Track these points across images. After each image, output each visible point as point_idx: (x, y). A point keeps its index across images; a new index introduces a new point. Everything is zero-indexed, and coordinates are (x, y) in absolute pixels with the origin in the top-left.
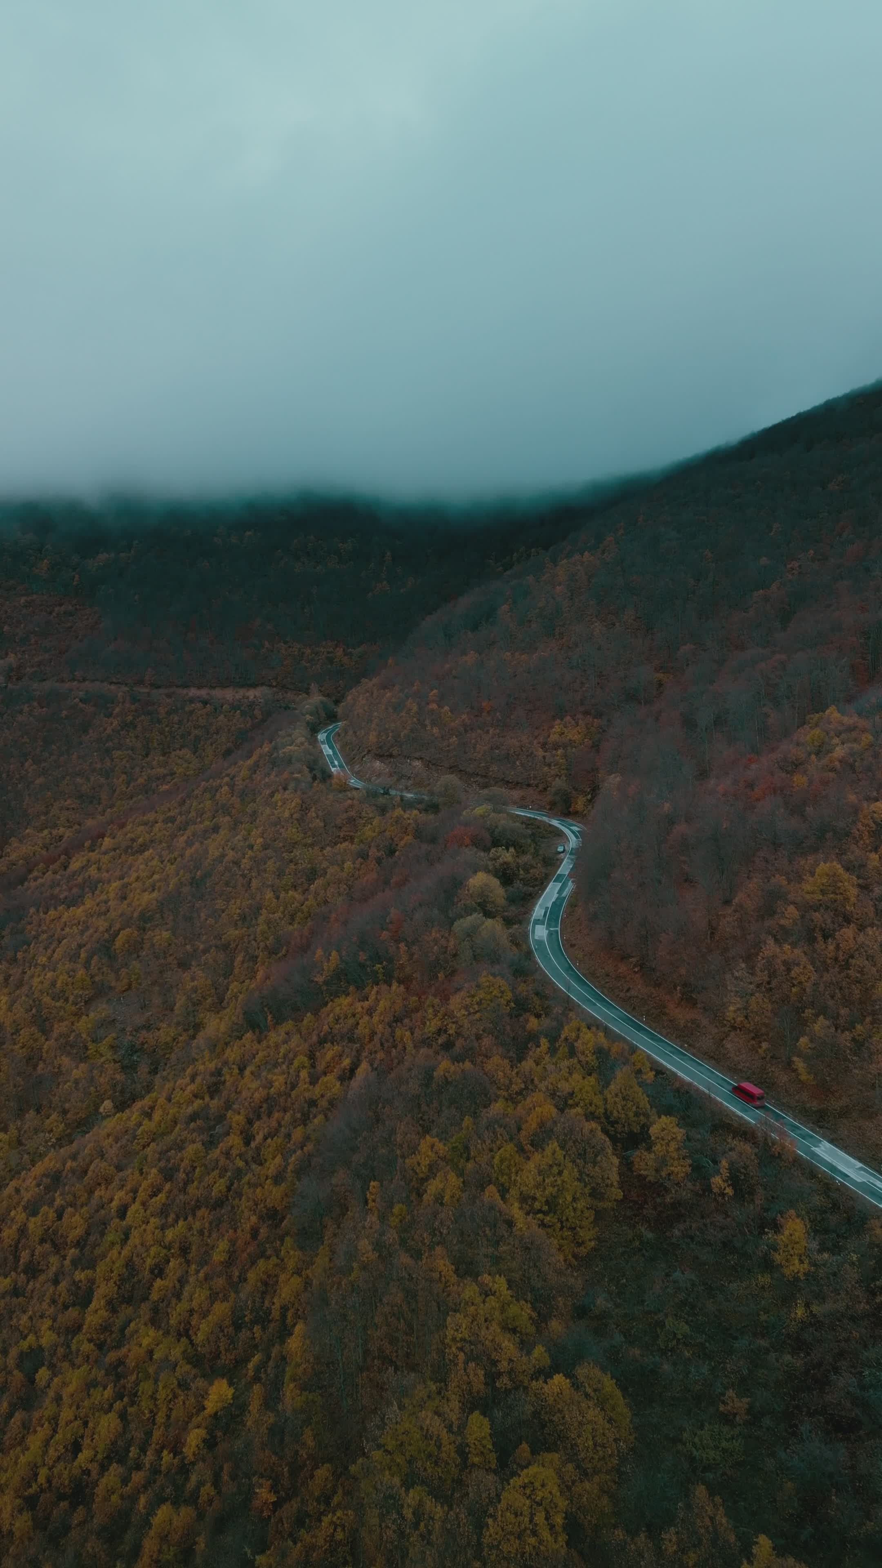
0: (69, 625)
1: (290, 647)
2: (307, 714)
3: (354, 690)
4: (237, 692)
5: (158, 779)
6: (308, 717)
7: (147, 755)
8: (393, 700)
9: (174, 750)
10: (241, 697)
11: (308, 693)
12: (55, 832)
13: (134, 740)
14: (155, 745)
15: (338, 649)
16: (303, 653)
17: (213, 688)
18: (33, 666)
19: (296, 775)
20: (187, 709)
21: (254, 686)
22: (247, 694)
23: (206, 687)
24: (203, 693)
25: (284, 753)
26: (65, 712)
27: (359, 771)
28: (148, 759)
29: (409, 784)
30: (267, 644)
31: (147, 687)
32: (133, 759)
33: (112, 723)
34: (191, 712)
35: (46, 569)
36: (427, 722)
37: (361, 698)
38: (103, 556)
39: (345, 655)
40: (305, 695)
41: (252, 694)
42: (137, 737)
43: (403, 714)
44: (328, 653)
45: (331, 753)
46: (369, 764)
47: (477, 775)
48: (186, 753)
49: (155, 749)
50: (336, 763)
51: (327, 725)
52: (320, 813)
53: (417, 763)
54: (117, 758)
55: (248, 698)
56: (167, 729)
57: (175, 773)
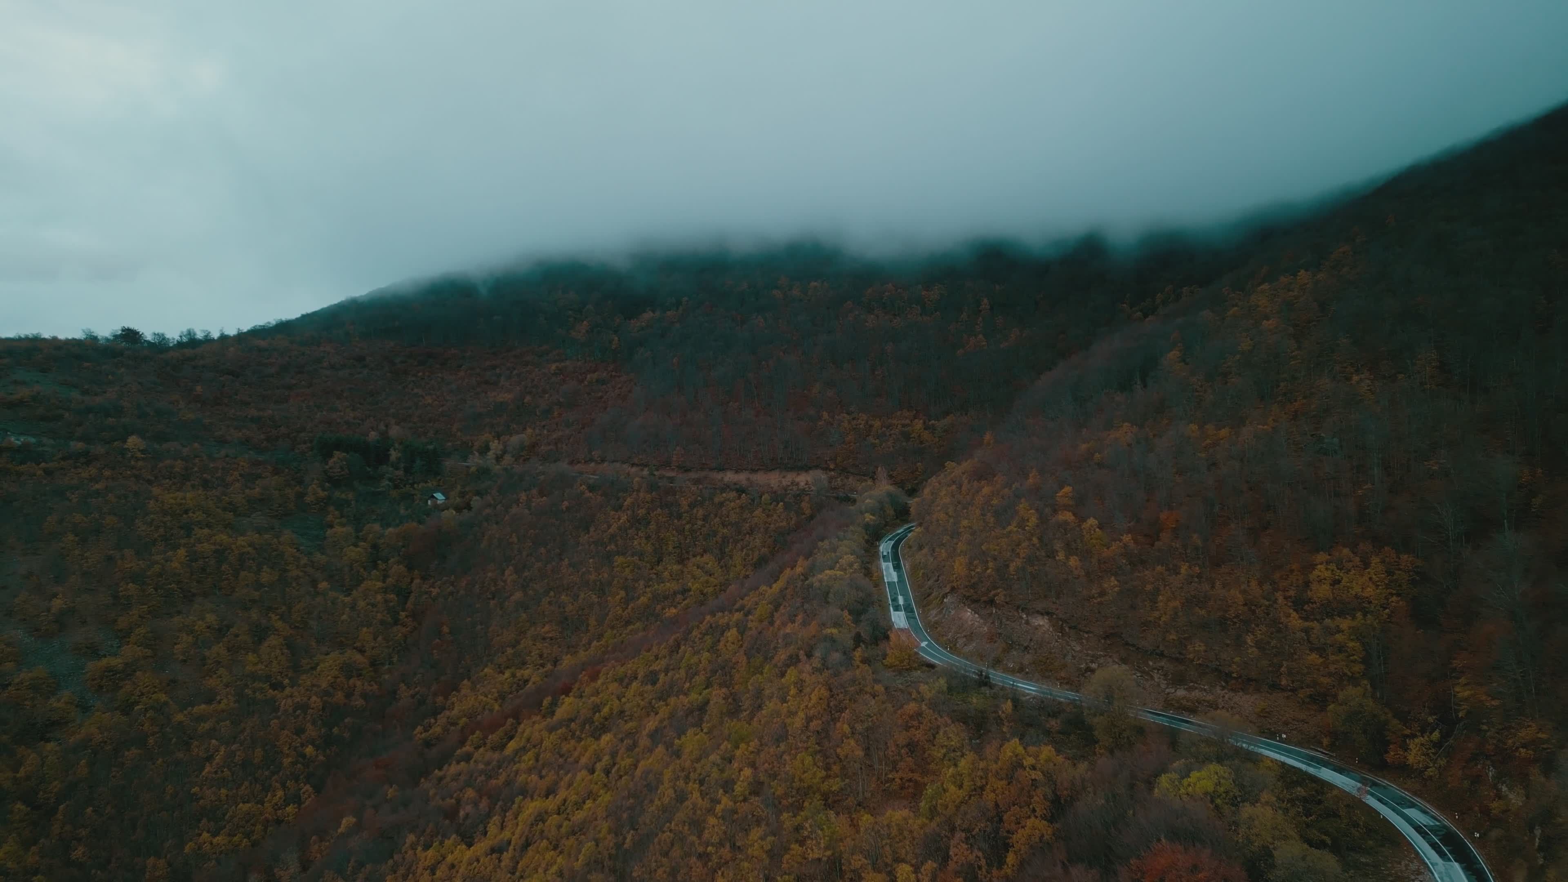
0: (600, 394)
1: (854, 419)
2: (866, 512)
3: (934, 479)
4: (784, 477)
5: (666, 598)
6: (869, 517)
7: (659, 561)
8: (995, 502)
9: (694, 556)
10: (789, 483)
11: (874, 479)
12: (519, 674)
13: (644, 541)
14: (670, 549)
15: (916, 420)
16: (871, 426)
17: (753, 471)
18: (549, 444)
19: (829, 631)
20: (717, 500)
21: (806, 469)
22: (798, 479)
23: (746, 470)
24: (742, 478)
25: (820, 581)
26: (566, 503)
27: (936, 623)
28: (660, 568)
29: (1026, 662)
30: (825, 415)
31: (673, 469)
32: (639, 569)
33: (619, 519)
34: (721, 504)
35: (584, 331)
36: (1058, 545)
37: (944, 492)
38: (648, 315)
39: (925, 429)
40: (870, 482)
41: (803, 479)
42: (648, 538)
43: (1012, 527)
44: (904, 426)
45: (896, 580)
46: (953, 612)
47: (1162, 655)
48: (709, 561)
49: (670, 554)
50: (901, 600)
51: (896, 526)
52: (859, 727)
53: (1041, 622)
54: (618, 566)
55: (798, 484)
56: (688, 527)
57: (689, 590)
